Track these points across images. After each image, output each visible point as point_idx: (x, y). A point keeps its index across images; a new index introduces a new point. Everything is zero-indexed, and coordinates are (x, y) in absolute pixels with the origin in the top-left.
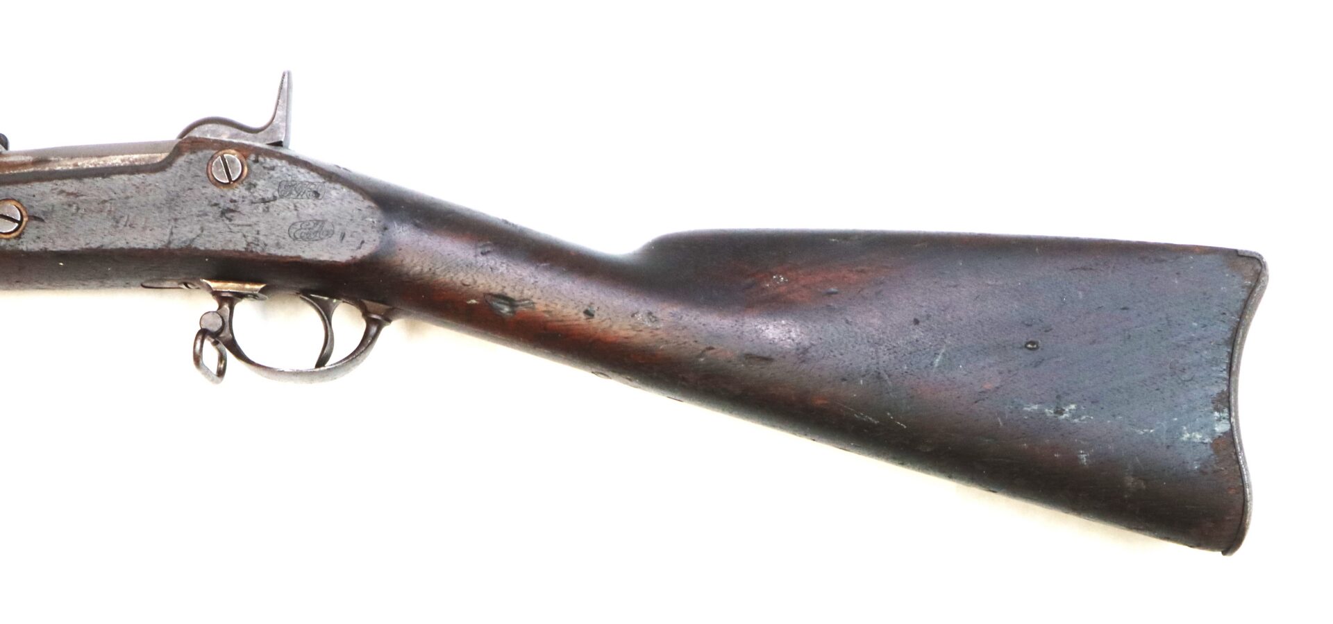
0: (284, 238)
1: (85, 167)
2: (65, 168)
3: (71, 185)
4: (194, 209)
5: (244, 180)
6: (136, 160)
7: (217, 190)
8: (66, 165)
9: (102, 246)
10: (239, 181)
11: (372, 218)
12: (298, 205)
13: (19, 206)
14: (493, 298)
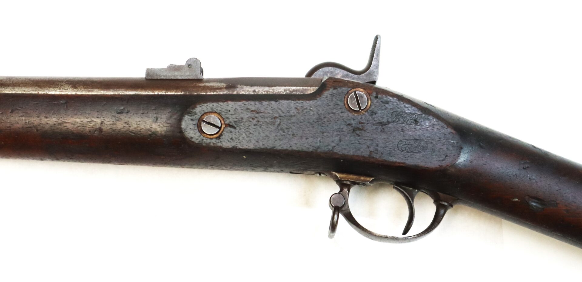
0: (394, 150)
1: (260, 93)
2: (247, 93)
3: (253, 105)
4: (335, 127)
5: (368, 109)
6: (294, 91)
7: (350, 115)
8: (248, 91)
9: (274, 147)
10: (365, 110)
11: (453, 140)
12: (404, 128)
13: (220, 117)
14: (530, 199)
